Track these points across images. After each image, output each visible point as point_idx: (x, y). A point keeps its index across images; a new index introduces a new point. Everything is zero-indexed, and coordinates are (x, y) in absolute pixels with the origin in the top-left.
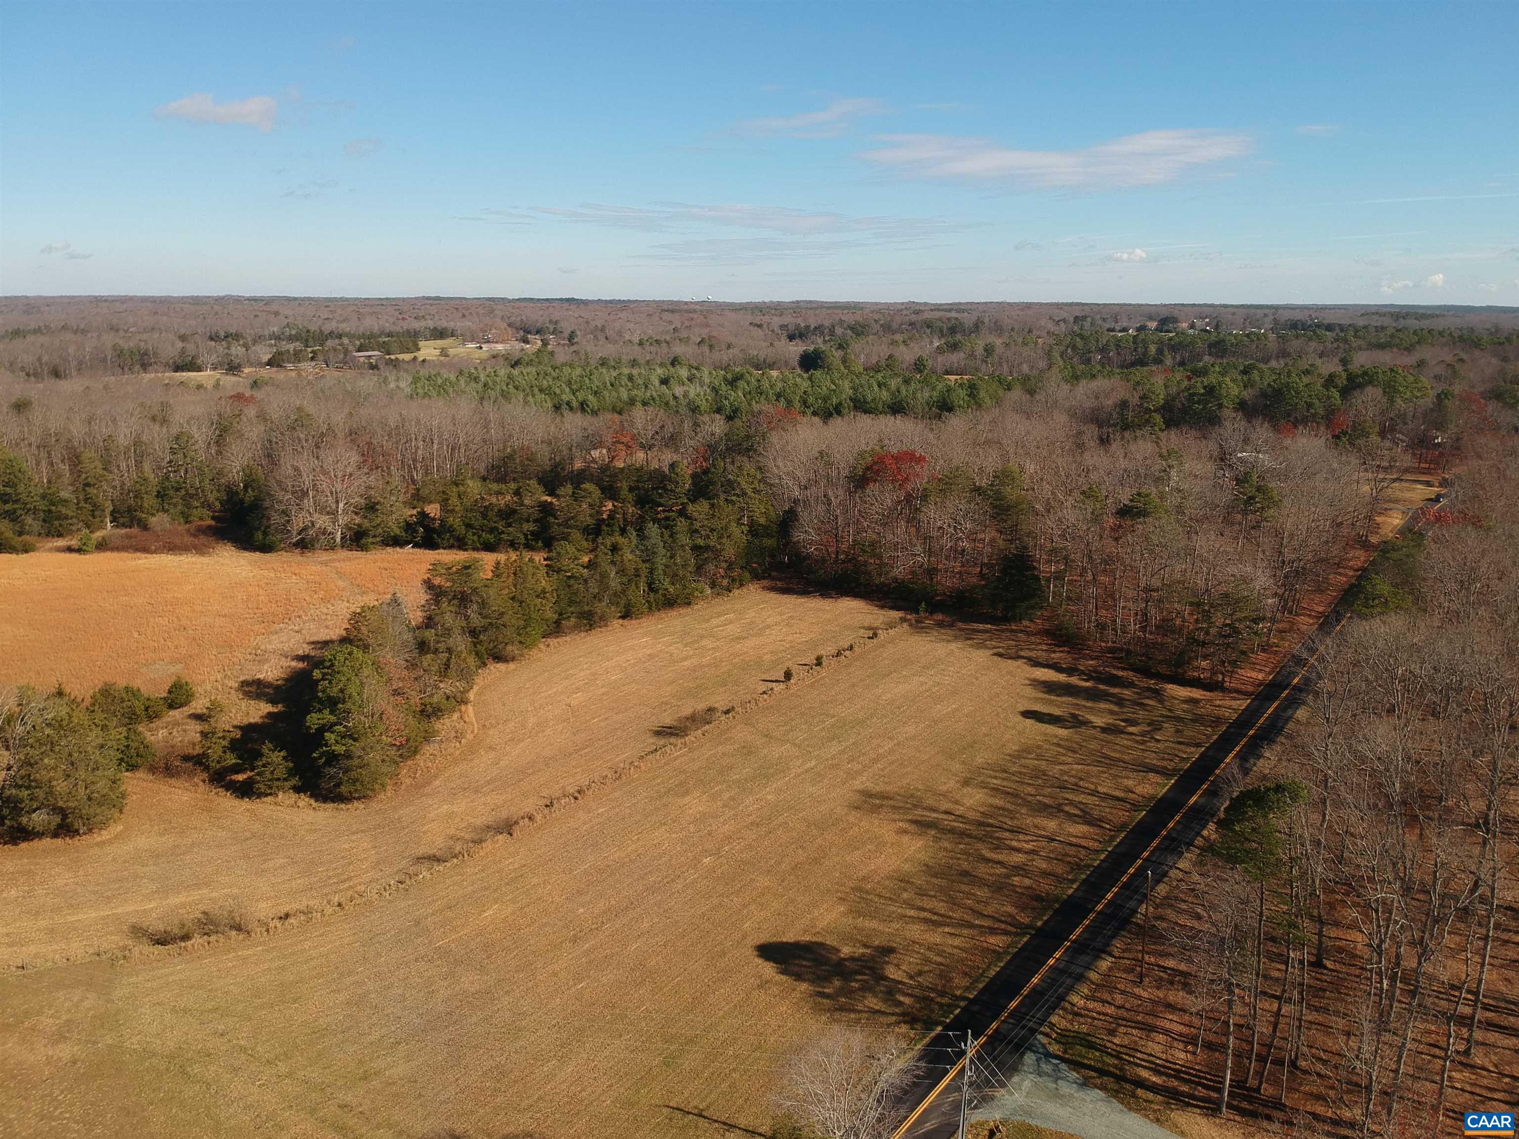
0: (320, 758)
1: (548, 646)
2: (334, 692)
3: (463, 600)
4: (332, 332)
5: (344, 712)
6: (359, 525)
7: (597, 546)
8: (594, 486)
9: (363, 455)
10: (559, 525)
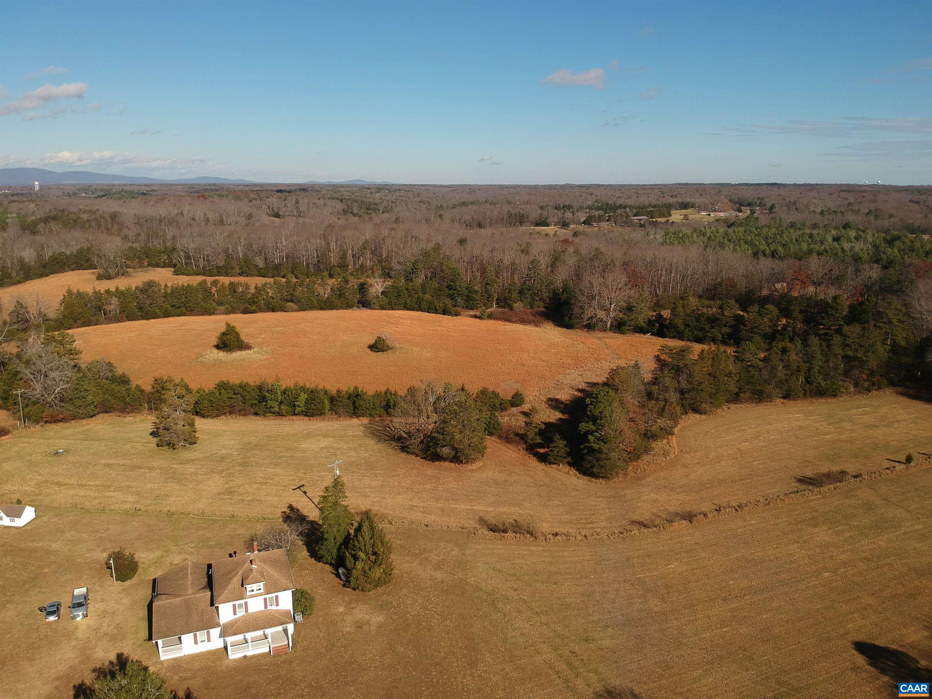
0: (584, 449)
1: (729, 408)
2: (597, 412)
3: (677, 371)
4: (621, 205)
5: (601, 425)
6: (621, 319)
7: (772, 348)
8: (774, 307)
9: (629, 277)
10: (746, 331)
